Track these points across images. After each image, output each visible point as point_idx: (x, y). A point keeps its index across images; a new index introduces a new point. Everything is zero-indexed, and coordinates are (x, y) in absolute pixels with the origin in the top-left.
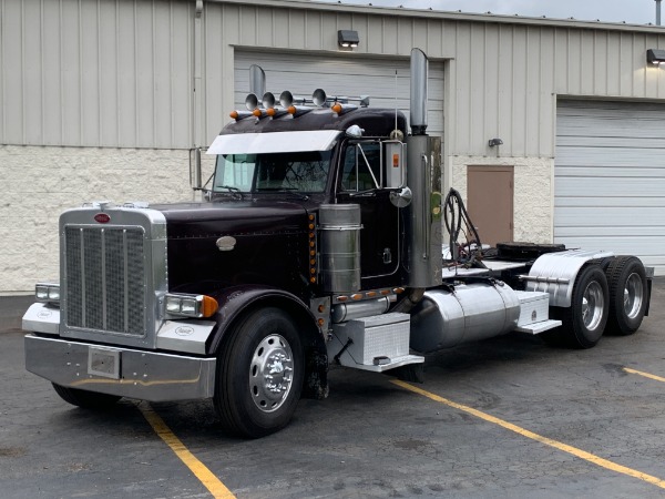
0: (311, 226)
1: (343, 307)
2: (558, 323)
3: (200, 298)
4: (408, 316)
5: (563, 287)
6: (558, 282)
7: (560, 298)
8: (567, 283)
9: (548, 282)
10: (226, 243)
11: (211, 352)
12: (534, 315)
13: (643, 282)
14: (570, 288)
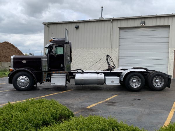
1: (52, 74)
3: (10, 69)
10: (24, 62)
12: (113, 82)
14: (123, 77)
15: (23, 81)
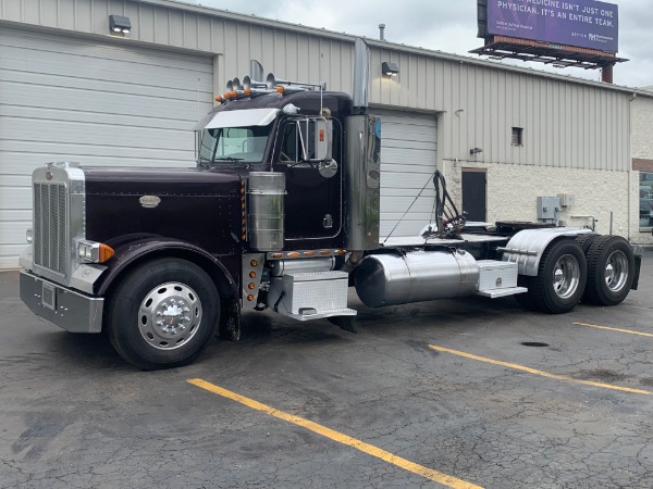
0: (242, 190)
1: (281, 263)
2: (525, 290)
3: (97, 245)
4: (346, 275)
5: (532, 258)
6: (528, 254)
7: (528, 267)
8: (535, 255)
9: (520, 253)
10: (150, 201)
11: (100, 293)
12: (499, 282)
13: (629, 259)
14: (537, 260)
15: (172, 311)
